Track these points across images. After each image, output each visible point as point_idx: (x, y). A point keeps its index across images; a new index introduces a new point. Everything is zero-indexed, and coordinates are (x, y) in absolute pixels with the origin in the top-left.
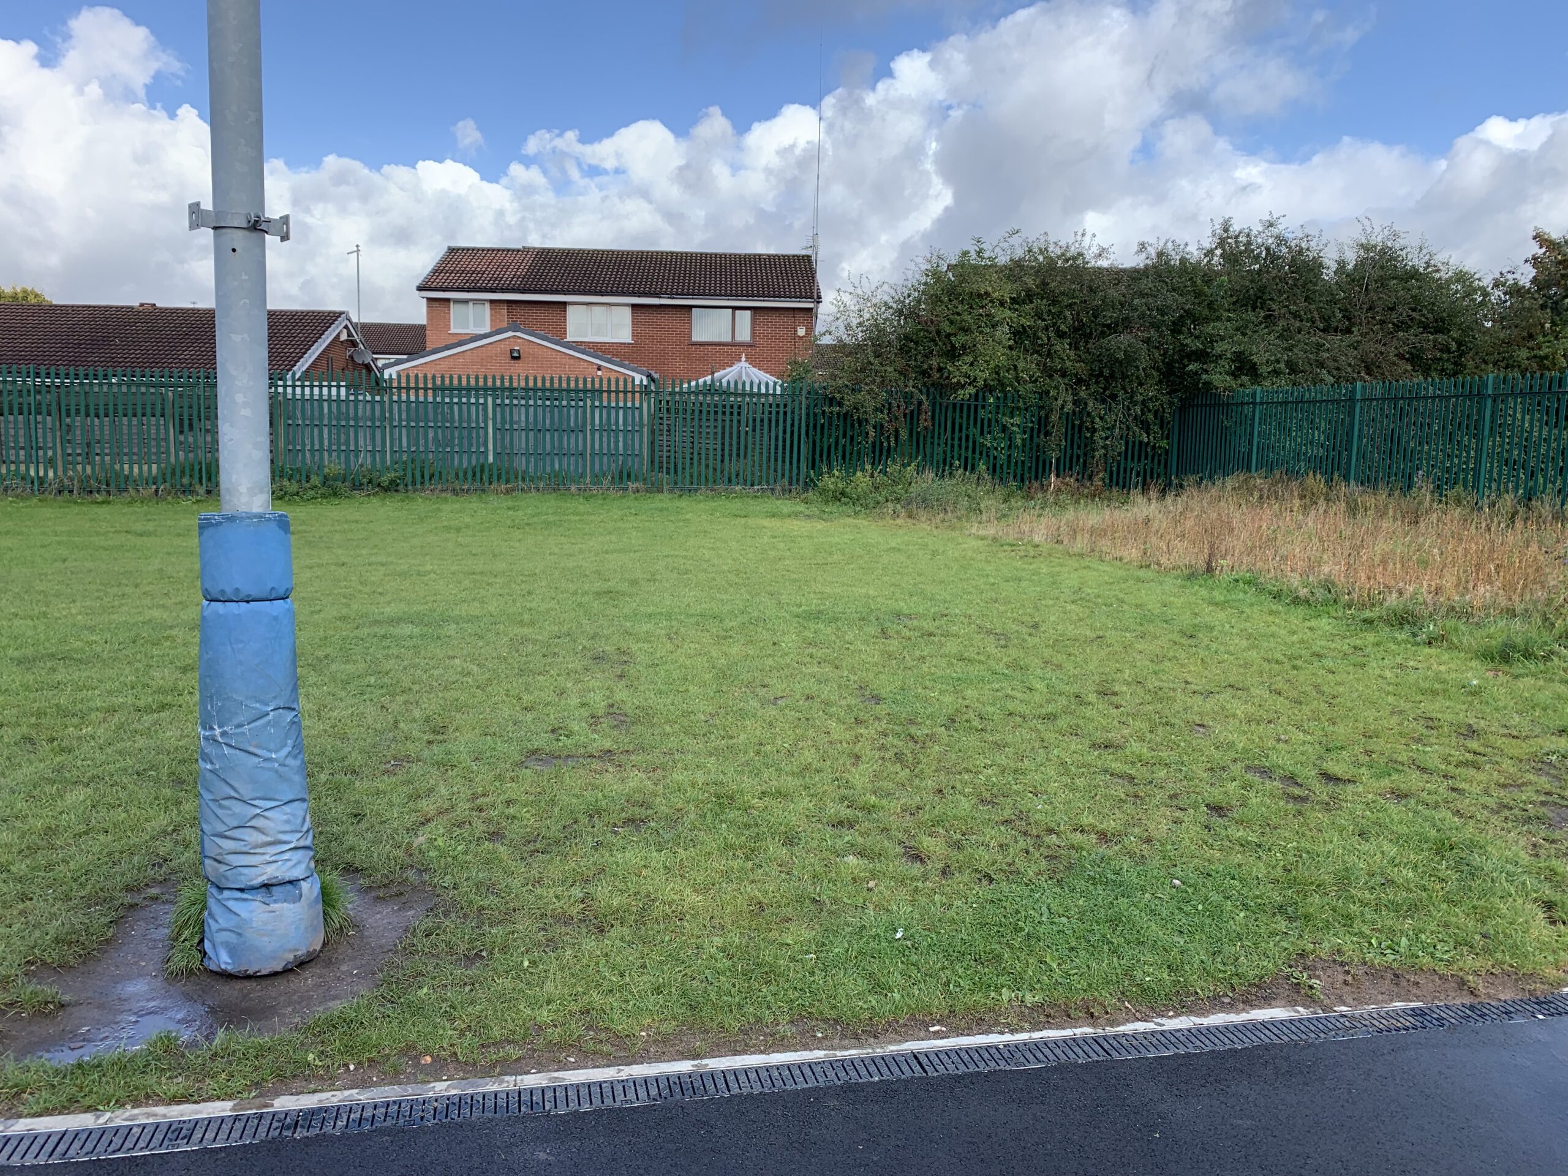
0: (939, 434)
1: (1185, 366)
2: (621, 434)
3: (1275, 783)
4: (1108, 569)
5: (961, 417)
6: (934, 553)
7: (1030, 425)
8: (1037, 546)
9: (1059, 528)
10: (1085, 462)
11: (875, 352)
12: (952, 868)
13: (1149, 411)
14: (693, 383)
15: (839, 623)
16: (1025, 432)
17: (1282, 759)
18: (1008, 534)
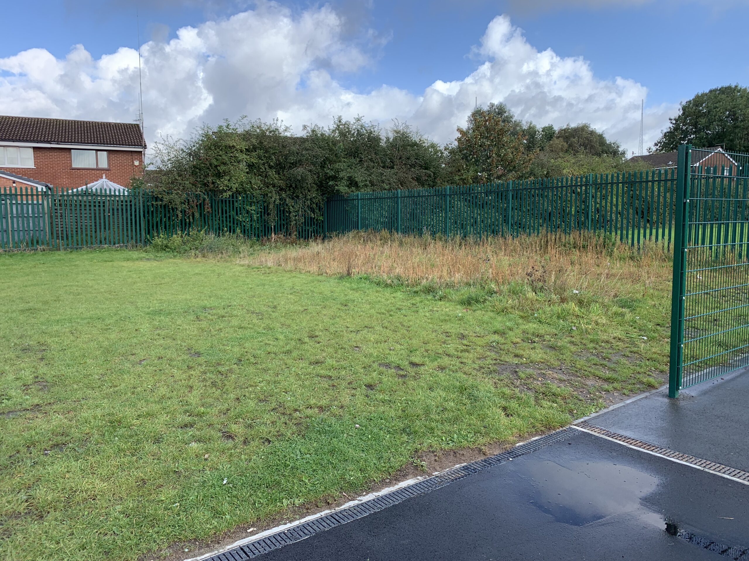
0: (215, 215)
1: (328, 183)
2: (31, 219)
3: (392, 370)
4: (304, 277)
5: (226, 206)
6: (219, 275)
7: (260, 210)
8: (270, 268)
9: (279, 259)
10: (287, 227)
11: (178, 174)
12: (249, 439)
13: (314, 203)
14: (75, 190)
15: (172, 315)
16: (258, 214)
17: (393, 358)
18: (255, 263)
